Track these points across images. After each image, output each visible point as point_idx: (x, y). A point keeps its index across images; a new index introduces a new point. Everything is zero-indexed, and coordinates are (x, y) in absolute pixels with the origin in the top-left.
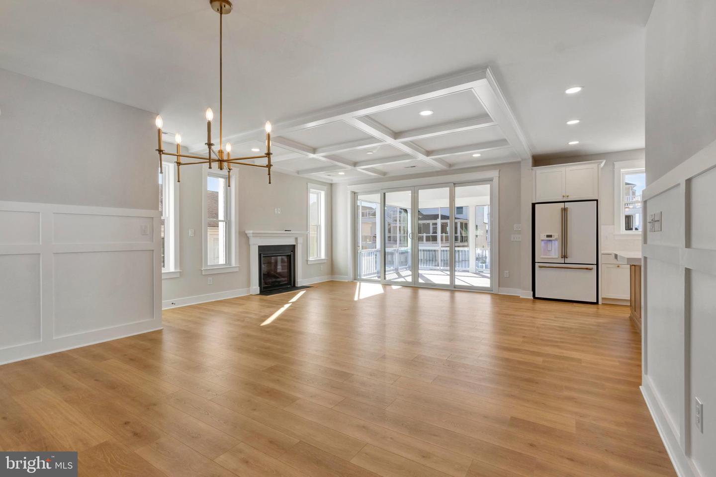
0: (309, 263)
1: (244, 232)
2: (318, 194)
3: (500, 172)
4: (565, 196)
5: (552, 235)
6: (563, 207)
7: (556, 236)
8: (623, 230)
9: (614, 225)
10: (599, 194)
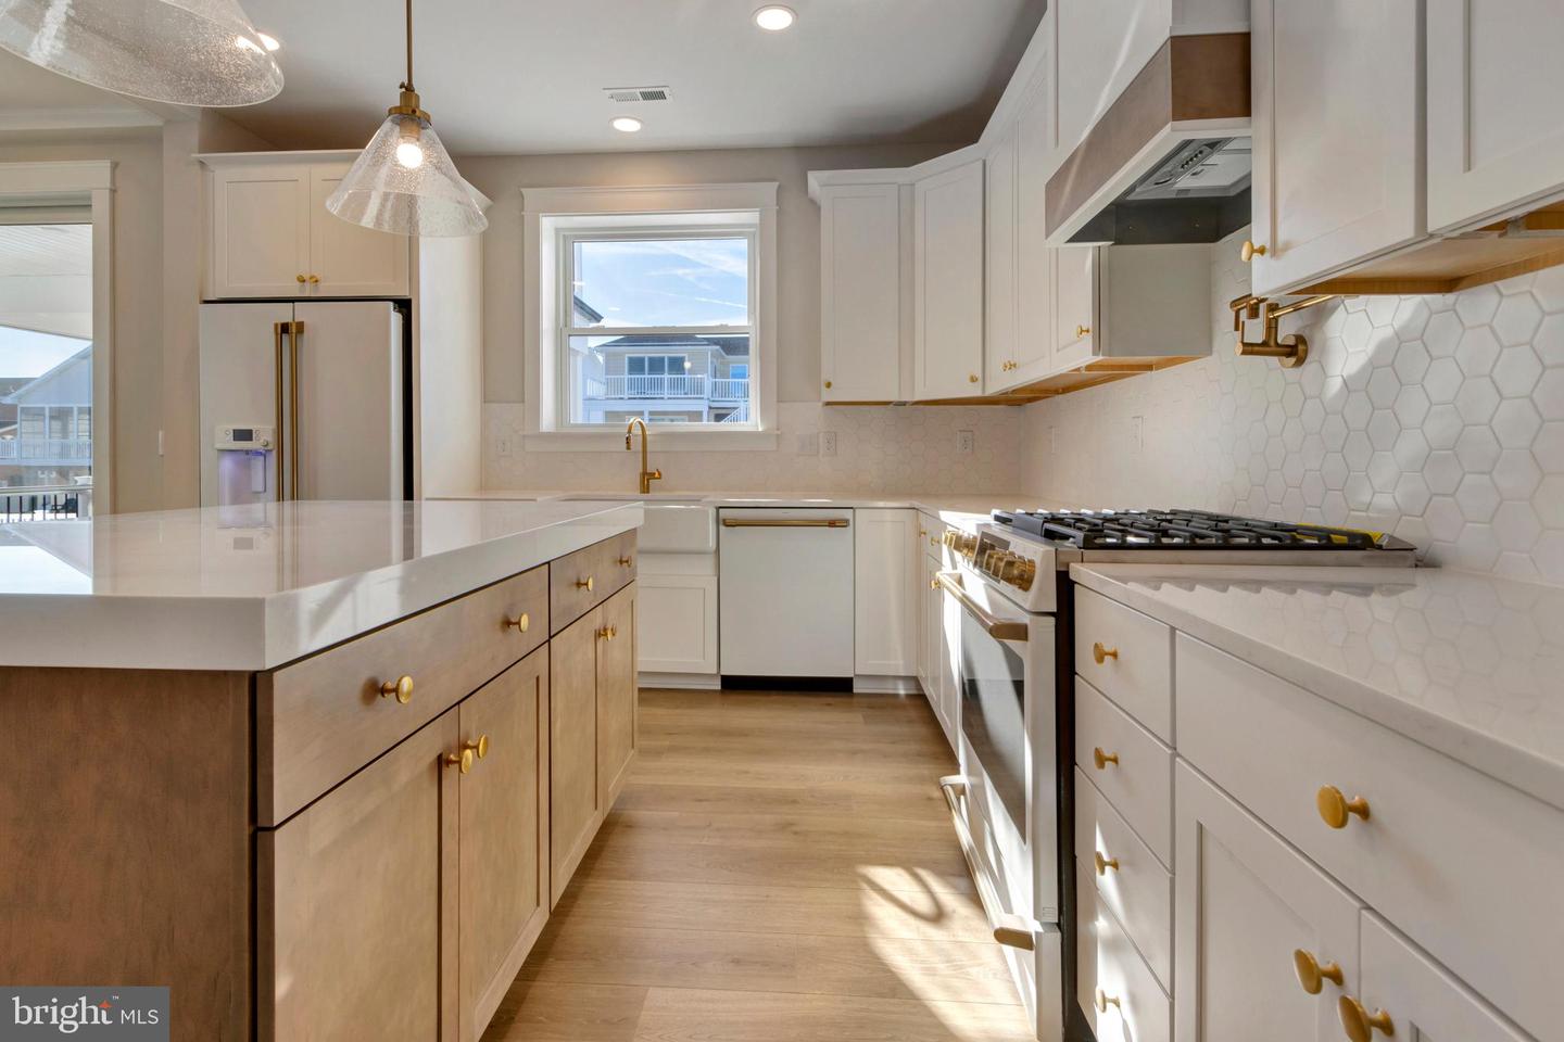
3: (118, 171)
4: (306, 277)
5: (251, 431)
6: (289, 320)
7: (265, 433)
8: (547, 421)
9: (523, 402)
10: (413, 277)
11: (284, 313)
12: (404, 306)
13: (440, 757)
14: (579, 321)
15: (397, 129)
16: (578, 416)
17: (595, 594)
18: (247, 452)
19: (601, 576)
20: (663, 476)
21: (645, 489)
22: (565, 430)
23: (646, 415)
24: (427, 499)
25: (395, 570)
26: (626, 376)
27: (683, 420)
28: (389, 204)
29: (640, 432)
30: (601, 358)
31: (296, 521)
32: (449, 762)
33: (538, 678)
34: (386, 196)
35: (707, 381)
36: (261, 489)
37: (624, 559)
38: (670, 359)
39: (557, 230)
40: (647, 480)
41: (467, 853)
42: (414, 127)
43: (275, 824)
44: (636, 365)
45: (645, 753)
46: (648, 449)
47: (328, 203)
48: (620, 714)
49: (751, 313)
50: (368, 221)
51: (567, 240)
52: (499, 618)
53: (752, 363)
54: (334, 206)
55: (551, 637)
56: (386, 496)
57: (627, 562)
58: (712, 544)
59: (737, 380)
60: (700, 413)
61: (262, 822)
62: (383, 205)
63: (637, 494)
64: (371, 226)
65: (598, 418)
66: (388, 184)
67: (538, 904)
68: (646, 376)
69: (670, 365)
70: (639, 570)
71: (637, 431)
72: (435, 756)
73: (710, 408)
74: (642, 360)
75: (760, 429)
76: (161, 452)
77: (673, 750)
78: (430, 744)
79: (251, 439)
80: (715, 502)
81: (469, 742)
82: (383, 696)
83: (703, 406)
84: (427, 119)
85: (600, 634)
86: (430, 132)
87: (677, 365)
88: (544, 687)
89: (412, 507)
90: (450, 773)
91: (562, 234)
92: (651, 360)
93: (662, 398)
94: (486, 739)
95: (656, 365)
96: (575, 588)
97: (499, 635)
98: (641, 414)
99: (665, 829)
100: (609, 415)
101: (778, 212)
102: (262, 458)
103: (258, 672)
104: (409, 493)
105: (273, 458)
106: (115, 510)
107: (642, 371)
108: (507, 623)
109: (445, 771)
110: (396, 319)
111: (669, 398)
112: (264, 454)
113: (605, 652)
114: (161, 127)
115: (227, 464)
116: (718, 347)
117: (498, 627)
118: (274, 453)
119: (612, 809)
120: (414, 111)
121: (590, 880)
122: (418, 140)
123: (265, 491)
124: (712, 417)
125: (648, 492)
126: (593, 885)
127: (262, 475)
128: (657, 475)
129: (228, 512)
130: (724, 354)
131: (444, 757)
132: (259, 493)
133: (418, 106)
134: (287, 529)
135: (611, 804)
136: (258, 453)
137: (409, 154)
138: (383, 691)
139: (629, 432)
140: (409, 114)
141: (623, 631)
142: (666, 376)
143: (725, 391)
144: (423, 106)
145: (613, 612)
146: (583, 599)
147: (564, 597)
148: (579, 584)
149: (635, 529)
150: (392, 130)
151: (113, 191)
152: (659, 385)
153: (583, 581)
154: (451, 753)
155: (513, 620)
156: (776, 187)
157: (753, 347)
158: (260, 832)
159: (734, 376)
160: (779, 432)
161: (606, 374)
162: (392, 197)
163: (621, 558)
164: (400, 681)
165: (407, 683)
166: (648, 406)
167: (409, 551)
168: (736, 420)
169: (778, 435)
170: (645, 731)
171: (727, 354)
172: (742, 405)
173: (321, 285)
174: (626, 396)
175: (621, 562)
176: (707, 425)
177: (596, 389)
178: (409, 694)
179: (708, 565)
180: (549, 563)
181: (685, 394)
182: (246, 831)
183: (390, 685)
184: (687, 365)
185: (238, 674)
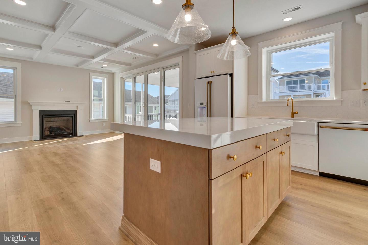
0: (90, 122)
1: (28, 102)
2: (103, 79)
3: (183, 57)
4: (212, 72)
5: (203, 103)
6: (209, 81)
7: (205, 104)
8: (264, 99)
9: (258, 94)
10: (233, 69)
11: (208, 79)
12: (231, 75)
13: (242, 174)
14: (273, 73)
15: (231, 37)
16: (272, 97)
17: (279, 143)
18: (202, 107)
19: (281, 139)
20: (299, 113)
21: (293, 116)
22: (269, 101)
23: (292, 96)
24: (235, 117)
25: (229, 133)
26: (286, 86)
27: (304, 97)
28: (229, 54)
29: (291, 101)
30: (278, 82)
31: (210, 121)
32: (244, 176)
33: (264, 161)
34: (229, 52)
35: (313, 85)
36: (204, 114)
37: (287, 135)
38: (300, 80)
39: (267, 51)
40: (293, 114)
41: (248, 198)
42: (235, 36)
43: (212, 179)
44: (289, 83)
45: (293, 187)
46: (294, 106)
47: (218, 56)
48: (286, 176)
49: (331, 64)
50: (225, 58)
51: (270, 54)
52: (255, 146)
53: (331, 79)
54: (219, 57)
55: (267, 152)
56: (227, 117)
57: (288, 135)
58: (316, 133)
59: (324, 84)
60: (311, 95)
61: (210, 178)
62: (228, 54)
63: (290, 118)
64: (226, 59)
65: (277, 98)
66: (229, 50)
67: (264, 216)
68: (292, 86)
69: (300, 82)
70: (292, 138)
71: (290, 101)
72: (241, 174)
73: (314, 93)
74: (291, 81)
75: (334, 99)
76: (189, 107)
77: (302, 189)
78: (239, 171)
79: (203, 105)
80: (317, 121)
81: (248, 173)
82: (231, 158)
83: (312, 93)
84: (237, 33)
85: (280, 153)
86: (238, 36)
87: (302, 82)
88: (265, 165)
89: (232, 119)
90: (244, 178)
91: (268, 52)
92: (294, 81)
93: (297, 91)
94: (252, 173)
95: (295, 82)
96: (273, 141)
97: (255, 149)
98: (290, 96)
99: (300, 210)
100: (280, 96)
101: (342, 31)
102: (204, 108)
103: (210, 149)
104: (232, 116)
105: (206, 108)
106: (182, 118)
107: (291, 84)
108: (256, 147)
109: (243, 178)
110: (229, 78)
111: (299, 91)
112: (205, 108)
113: (282, 159)
114: (189, 48)
115: (199, 109)
116: (317, 75)
117: (254, 147)
118: (207, 107)
119: (284, 200)
120: (235, 32)
121: (277, 216)
122: (235, 38)
123: (205, 115)
124: (315, 96)
125: (294, 117)
126: (278, 217)
127: (205, 111)
128: (297, 113)
129: (199, 119)
130: (319, 77)
131: (243, 174)
132: (204, 115)
133: (235, 31)
134: (209, 122)
135: (283, 198)
136: (204, 107)
137: (234, 42)
138: (231, 157)
139: (288, 101)
140: (234, 33)
141: (287, 153)
142: (299, 85)
143: (320, 88)
144: (237, 31)
145: (284, 148)
146: (276, 144)
147: (270, 142)
148: (274, 140)
149: (290, 127)
150: (230, 38)
151: (182, 61)
152: (297, 87)
153: (275, 139)
154: (244, 174)
155: (258, 146)
156: (342, 23)
157: (331, 73)
158: (210, 180)
159: (323, 83)
160: (342, 100)
161: (280, 86)
162: (230, 52)
163: (286, 134)
164: (234, 156)
165: (235, 157)
166: (292, 94)
167: (232, 129)
168: (324, 96)
169: (342, 101)
170: (293, 182)
171: (320, 77)
172: (326, 92)
173: (215, 73)
174: (286, 91)
175: (286, 135)
176: (313, 98)
177: (277, 90)
178: (236, 159)
179: (315, 139)
180: (267, 134)
181: (305, 90)
182: (208, 179)
183: (232, 156)
184: (306, 82)
185: (206, 149)
